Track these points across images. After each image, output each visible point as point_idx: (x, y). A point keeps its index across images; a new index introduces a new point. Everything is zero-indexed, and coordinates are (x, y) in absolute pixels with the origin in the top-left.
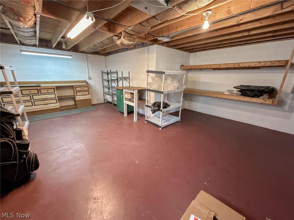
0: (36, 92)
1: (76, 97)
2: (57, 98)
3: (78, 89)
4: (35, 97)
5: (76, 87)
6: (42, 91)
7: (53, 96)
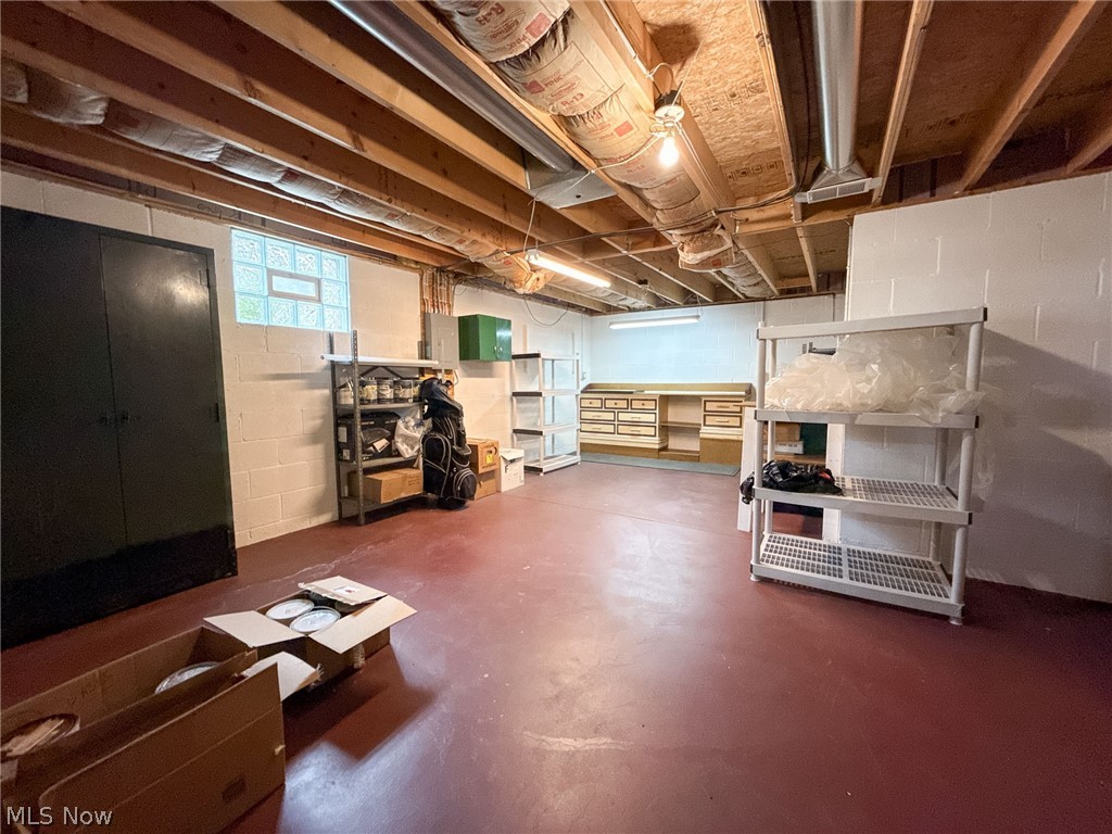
0: (623, 404)
1: (703, 427)
2: (657, 425)
3: (710, 406)
4: (622, 417)
5: (705, 401)
6: (636, 405)
7: (651, 418)
